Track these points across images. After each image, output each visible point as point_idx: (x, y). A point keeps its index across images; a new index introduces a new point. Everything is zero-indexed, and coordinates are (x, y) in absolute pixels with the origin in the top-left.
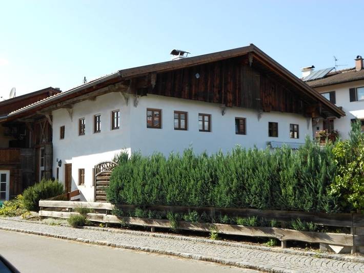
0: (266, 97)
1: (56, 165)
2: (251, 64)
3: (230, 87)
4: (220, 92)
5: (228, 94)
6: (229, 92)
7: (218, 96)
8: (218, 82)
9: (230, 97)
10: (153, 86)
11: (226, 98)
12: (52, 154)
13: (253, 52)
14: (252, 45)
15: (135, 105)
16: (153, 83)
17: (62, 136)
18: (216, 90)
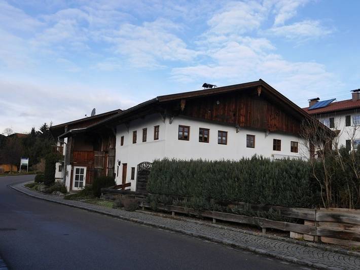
0: (271, 120)
1: (117, 164)
2: (259, 95)
3: (243, 111)
4: (234, 115)
5: (241, 116)
6: (242, 115)
7: (233, 118)
8: (234, 107)
9: (242, 119)
10: (183, 109)
11: (239, 119)
12: (114, 156)
13: (261, 86)
14: (260, 80)
15: (171, 123)
16: (183, 106)
17: (122, 144)
18: (232, 114)
